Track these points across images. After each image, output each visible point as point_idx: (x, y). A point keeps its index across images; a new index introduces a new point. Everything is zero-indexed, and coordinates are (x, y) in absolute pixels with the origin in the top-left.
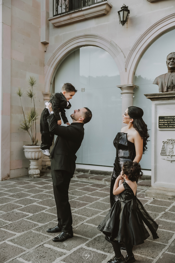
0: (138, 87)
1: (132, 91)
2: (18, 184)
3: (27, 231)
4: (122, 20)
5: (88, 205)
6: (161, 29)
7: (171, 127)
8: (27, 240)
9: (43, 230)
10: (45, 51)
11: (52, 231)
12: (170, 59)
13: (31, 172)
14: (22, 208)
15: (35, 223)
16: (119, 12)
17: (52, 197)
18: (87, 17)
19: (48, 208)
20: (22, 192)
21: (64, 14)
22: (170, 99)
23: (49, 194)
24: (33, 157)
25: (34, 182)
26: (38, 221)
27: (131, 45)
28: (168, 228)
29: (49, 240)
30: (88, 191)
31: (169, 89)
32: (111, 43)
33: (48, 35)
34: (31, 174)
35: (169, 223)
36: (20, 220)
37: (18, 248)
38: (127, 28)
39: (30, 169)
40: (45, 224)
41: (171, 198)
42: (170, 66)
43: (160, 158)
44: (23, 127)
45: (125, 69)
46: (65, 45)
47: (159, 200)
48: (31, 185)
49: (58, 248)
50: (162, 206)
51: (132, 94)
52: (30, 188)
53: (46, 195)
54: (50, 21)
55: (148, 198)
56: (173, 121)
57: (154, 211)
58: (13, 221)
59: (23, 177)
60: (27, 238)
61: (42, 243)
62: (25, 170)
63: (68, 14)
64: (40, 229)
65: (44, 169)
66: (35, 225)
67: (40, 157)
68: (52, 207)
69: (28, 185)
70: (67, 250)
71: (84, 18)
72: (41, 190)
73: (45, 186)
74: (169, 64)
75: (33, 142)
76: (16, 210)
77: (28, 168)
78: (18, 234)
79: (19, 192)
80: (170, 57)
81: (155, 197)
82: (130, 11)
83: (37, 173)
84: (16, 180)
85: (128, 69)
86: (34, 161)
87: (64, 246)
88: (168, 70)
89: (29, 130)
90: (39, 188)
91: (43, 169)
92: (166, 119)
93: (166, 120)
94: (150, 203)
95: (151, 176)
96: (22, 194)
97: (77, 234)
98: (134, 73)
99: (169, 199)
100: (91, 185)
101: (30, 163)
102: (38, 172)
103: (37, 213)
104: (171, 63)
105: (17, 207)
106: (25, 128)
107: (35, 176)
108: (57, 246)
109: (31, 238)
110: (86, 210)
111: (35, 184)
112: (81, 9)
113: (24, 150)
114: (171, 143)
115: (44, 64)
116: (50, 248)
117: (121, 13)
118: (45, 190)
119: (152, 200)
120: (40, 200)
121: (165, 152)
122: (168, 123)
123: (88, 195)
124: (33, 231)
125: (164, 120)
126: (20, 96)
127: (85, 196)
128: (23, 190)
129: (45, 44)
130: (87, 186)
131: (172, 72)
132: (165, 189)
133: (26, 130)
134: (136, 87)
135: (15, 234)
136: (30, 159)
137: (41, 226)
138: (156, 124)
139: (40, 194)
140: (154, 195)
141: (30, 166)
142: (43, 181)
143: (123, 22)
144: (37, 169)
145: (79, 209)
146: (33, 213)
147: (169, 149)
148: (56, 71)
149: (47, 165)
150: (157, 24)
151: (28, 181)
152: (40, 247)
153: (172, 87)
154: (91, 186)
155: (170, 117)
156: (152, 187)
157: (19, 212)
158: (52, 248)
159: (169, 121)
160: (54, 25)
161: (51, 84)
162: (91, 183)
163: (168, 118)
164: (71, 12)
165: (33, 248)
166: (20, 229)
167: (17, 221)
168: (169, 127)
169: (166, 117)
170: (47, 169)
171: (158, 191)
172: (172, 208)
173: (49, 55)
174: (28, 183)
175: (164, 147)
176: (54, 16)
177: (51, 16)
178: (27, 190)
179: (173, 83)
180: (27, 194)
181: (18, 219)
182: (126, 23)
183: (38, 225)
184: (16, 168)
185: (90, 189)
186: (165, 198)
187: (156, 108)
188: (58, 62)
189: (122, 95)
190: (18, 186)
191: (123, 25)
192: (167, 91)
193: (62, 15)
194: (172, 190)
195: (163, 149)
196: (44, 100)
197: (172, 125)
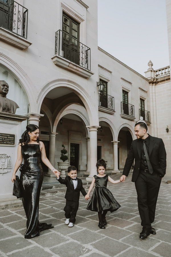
7: (5, 144)
12: (4, 85)
22: (5, 119)
31: (4, 110)
56: (7, 138)
80: (4, 83)
92: (1, 136)
114: (3, 157)
122: (2, 140)
153: (7, 109)
155: (5, 134)
159: (3, 138)
163: (3, 135)
168: (3, 143)
169: (1, 134)
197: (6, 142)
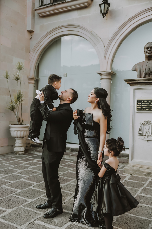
0: (116, 74)
1: (110, 77)
2: (5, 161)
3: (17, 207)
4: (103, 12)
5: (72, 181)
6: (138, 21)
7: (148, 110)
8: (18, 216)
9: (32, 206)
10: (31, 39)
11: (41, 207)
12: (148, 48)
13: (16, 149)
14: (10, 184)
15: (24, 198)
16: (100, 5)
17: (38, 173)
18: (70, 8)
19: (35, 184)
20: (9, 168)
21: (49, 5)
22: (147, 85)
23: (34, 170)
24: (19, 136)
25: (20, 159)
26: (27, 197)
27: (111, 35)
28: (149, 203)
29: (39, 216)
30: (70, 167)
31: (147, 75)
32: (91, 33)
33: (33, 24)
34: (16, 151)
35: (149, 199)
36: (9, 196)
37: (10, 225)
38: (107, 19)
39: (16, 147)
40: (34, 200)
41: (147, 174)
42: (148, 55)
43: (137, 137)
44: (10, 108)
45: (104, 57)
46: (49, 34)
47: (136, 176)
48: (16, 161)
49: (49, 225)
50: (140, 182)
51: (110, 80)
52: (16, 165)
53: (32, 172)
54: (35, 11)
55: (125, 174)
56: (149, 105)
57: (134, 186)
58: (2, 197)
59: (8, 154)
60: (18, 215)
61: (33, 220)
62: (10, 147)
63: (53, 5)
64: (29, 205)
65: (28, 147)
66: (24, 201)
67: (25, 135)
68: (39, 183)
69: (14, 162)
70: (58, 227)
71: (68, 9)
72: (26, 166)
73: (30, 163)
74: (146, 52)
75: (19, 122)
76: (5, 186)
77: (13, 146)
78: (9, 211)
79: (6, 169)
80: (147, 46)
81: (132, 173)
82: (110, 4)
83: (22, 151)
84: (3, 157)
85: (107, 57)
86: (20, 139)
87: (55, 222)
88: (145, 58)
89: (15, 110)
90: (25, 164)
91: (26, 146)
92: (144, 102)
93: (143, 104)
94: (129, 179)
95: (128, 154)
96: (9, 170)
97: (66, 210)
98: (113, 61)
99: (146, 175)
100: (73, 161)
101: (16, 141)
102: (23, 149)
103: (25, 189)
104: (148, 52)
105: (6, 183)
106: (11, 109)
107: (20, 153)
108: (48, 222)
109: (22, 215)
110: (71, 185)
111: (20, 160)
112: (65, 1)
113: (10, 129)
114: (147, 124)
115: (29, 50)
116: (41, 225)
117: (102, 6)
118: (30, 166)
119: (130, 176)
120: (27, 176)
121: (142, 132)
122: (145, 106)
123: (71, 171)
124: (23, 207)
125: (142, 103)
126: (7, 79)
127: (68, 172)
128: (9, 166)
129: (31, 32)
130: (69, 163)
131: (149, 60)
132: (141, 166)
133: (12, 110)
134: (114, 73)
135: (6, 211)
136: (16, 138)
137: (30, 202)
138: (134, 107)
139: (26, 170)
140: (131, 172)
141: (15, 143)
142: (28, 158)
143: (104, 14)
144: (22, 146)
145: (64, 184)
146: (21, 189)
147: (146, 130)
148: (40, 57)
149: (31, 143)
150: (134, 17)
151: (13, 157)
152: (32, 224)
153: (150, 73)
154: (72, 163)
155: (147, 100)
156: (129, 164)
157: (7, 188)
158: (43, 225)
159: (146, 105)
160: (40, 14)
161: (35, 69)
162: (72, 160)
163: (146, 101)
164: (55, 3)
165: (25, 225)
166: (10, 205)
167: (6, 197)
168: (146, 110)
169: (144, 100)
170: (30, 147)
171: (135, 168)
172: (149, 183)
173: (34, 43)
174: (14, 160)
175: (141, 128)
176: (39, 6)
177: (37, 6)
178: (14, 166)
179: (150, 70)
180: (14, 170)
181: (7, 195)
182: (106, 15)
183: (27, 201)
184: (3, 146)
185: (72, 165)
186: (141, 175)
187: (134, 92)
188: (42, 49)
189: (102, 80)
190: (5, 162)
191: (104, 17)
192: (145, 77)
193: (47, 6)
194: (148, 167)
195: (140, 130)
196: (29, 83)
197: (149, 108)
